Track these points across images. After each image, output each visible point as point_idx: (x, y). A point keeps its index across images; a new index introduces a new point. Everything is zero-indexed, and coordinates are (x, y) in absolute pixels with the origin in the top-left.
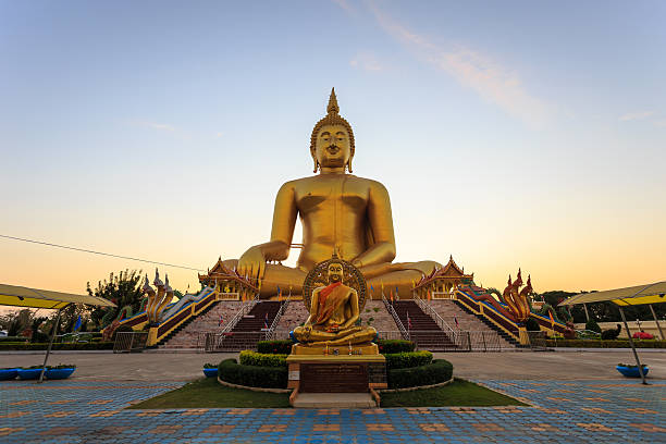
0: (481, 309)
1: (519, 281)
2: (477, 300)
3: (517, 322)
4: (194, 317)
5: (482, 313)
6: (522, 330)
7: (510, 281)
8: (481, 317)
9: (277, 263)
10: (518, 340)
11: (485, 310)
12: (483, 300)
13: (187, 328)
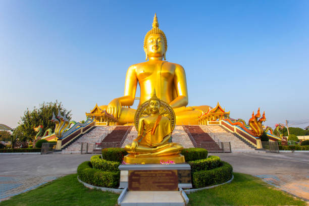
0: (235, 130)
1: (259, 114)
2: (233, 125)
3: (256, 136)
4: (82, 135)
5: (235, 131)
6: (258, 141)
7: (253, 114)
8: (235, 134)
9: (127, 107)
10: (255, 146)
11: (237, 130)
12: (236, 125)
13: (78, 141)
